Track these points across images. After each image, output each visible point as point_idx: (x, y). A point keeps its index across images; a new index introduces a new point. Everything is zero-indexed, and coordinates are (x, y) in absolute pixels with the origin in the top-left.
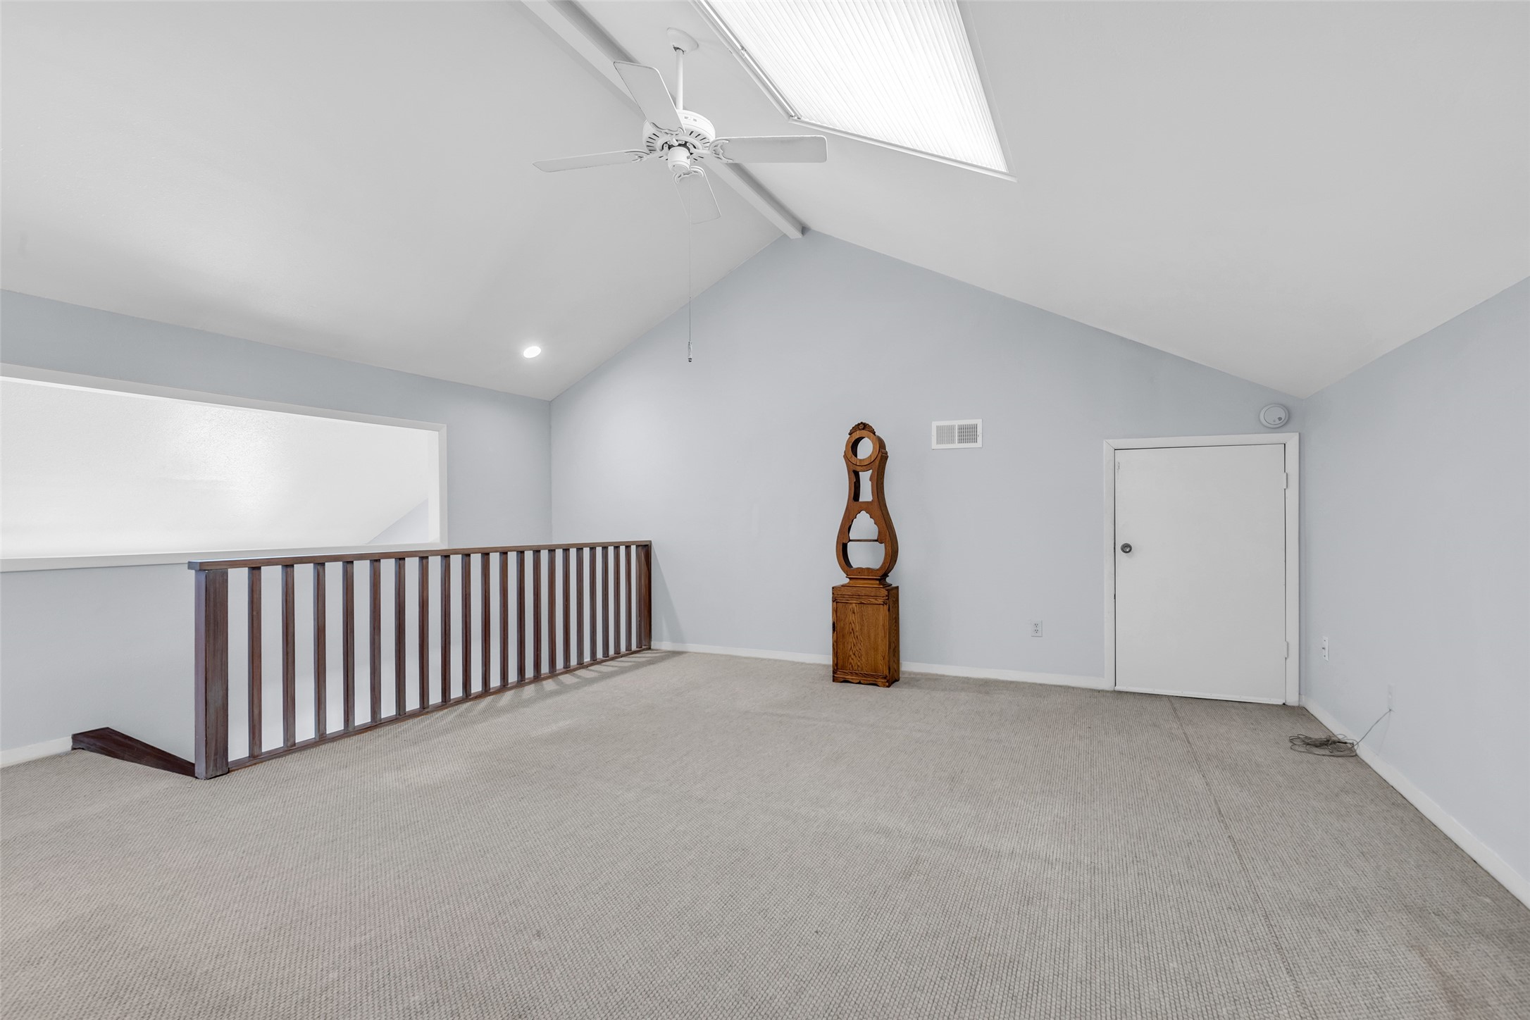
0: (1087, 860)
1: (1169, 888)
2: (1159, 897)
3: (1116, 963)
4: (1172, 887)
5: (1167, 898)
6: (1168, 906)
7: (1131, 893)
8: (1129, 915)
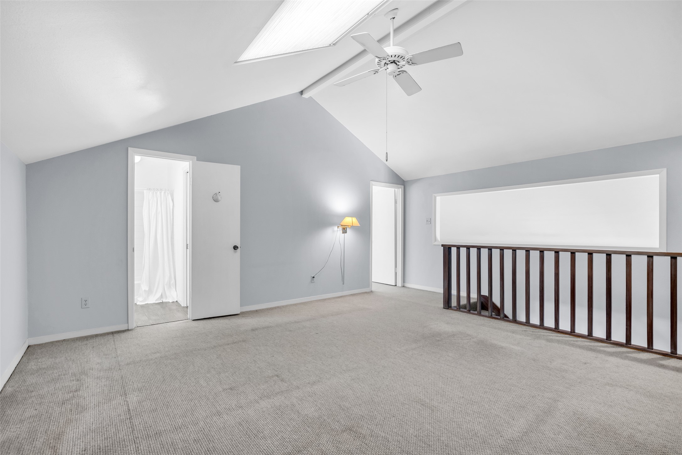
0: (225, 417)
1: (181, 423)
2: (184, 416)
3: (190, 386)
4: (180, 424)
5: (181, 417)
6: (179, 414)
7: (197, 411)
8: (193, 403)
